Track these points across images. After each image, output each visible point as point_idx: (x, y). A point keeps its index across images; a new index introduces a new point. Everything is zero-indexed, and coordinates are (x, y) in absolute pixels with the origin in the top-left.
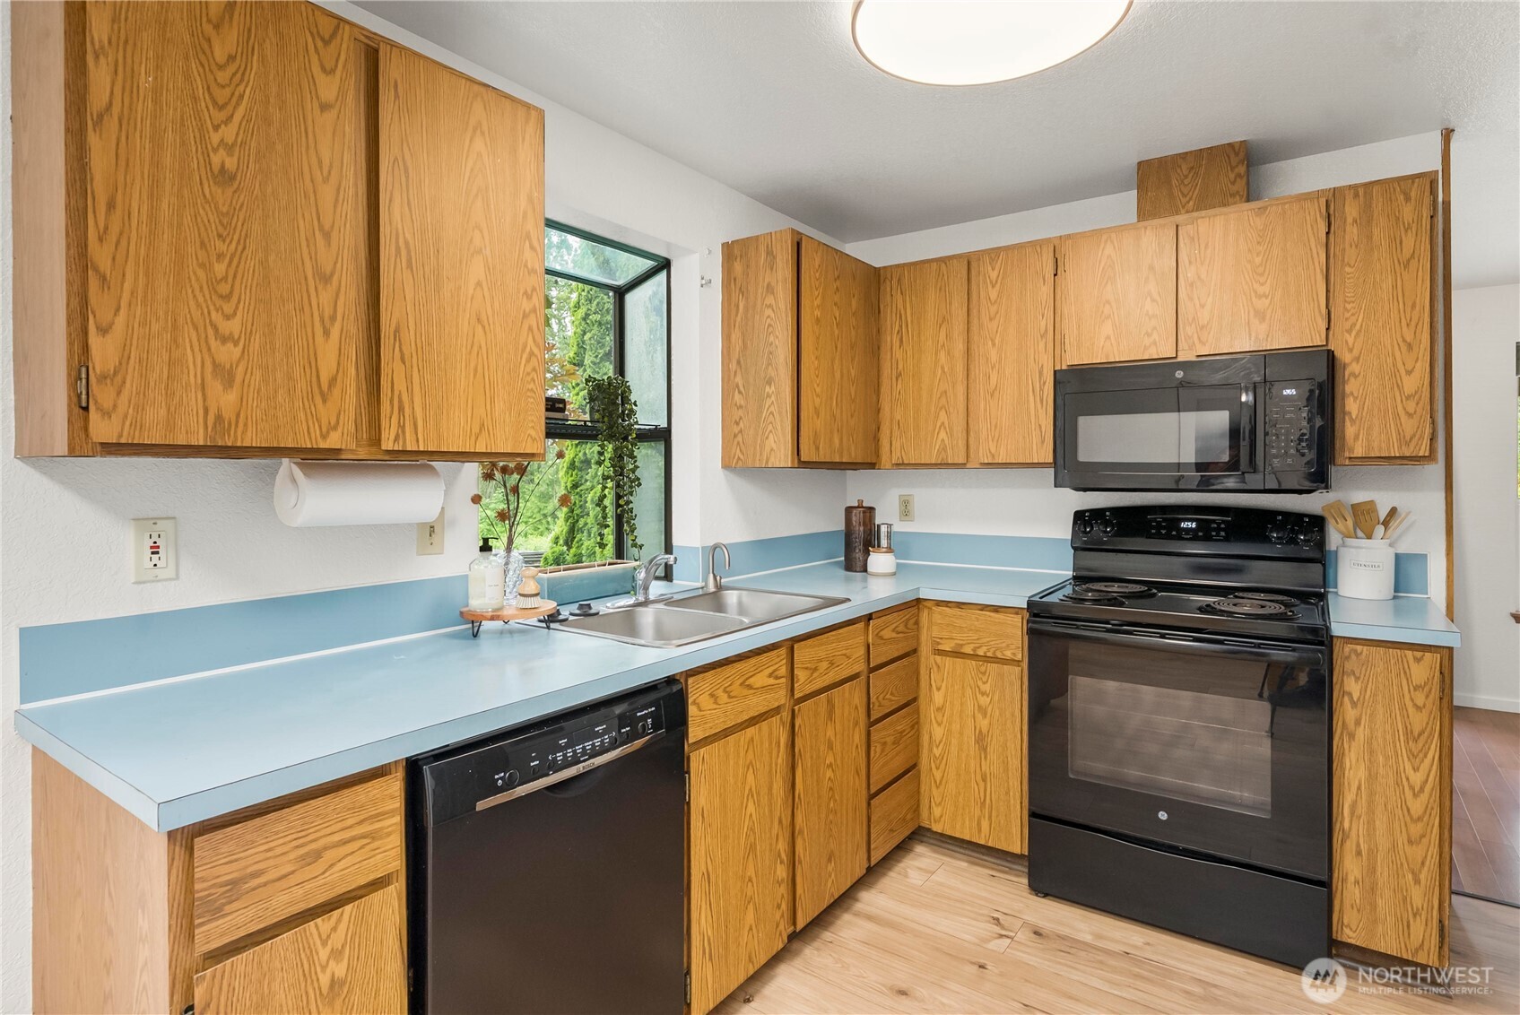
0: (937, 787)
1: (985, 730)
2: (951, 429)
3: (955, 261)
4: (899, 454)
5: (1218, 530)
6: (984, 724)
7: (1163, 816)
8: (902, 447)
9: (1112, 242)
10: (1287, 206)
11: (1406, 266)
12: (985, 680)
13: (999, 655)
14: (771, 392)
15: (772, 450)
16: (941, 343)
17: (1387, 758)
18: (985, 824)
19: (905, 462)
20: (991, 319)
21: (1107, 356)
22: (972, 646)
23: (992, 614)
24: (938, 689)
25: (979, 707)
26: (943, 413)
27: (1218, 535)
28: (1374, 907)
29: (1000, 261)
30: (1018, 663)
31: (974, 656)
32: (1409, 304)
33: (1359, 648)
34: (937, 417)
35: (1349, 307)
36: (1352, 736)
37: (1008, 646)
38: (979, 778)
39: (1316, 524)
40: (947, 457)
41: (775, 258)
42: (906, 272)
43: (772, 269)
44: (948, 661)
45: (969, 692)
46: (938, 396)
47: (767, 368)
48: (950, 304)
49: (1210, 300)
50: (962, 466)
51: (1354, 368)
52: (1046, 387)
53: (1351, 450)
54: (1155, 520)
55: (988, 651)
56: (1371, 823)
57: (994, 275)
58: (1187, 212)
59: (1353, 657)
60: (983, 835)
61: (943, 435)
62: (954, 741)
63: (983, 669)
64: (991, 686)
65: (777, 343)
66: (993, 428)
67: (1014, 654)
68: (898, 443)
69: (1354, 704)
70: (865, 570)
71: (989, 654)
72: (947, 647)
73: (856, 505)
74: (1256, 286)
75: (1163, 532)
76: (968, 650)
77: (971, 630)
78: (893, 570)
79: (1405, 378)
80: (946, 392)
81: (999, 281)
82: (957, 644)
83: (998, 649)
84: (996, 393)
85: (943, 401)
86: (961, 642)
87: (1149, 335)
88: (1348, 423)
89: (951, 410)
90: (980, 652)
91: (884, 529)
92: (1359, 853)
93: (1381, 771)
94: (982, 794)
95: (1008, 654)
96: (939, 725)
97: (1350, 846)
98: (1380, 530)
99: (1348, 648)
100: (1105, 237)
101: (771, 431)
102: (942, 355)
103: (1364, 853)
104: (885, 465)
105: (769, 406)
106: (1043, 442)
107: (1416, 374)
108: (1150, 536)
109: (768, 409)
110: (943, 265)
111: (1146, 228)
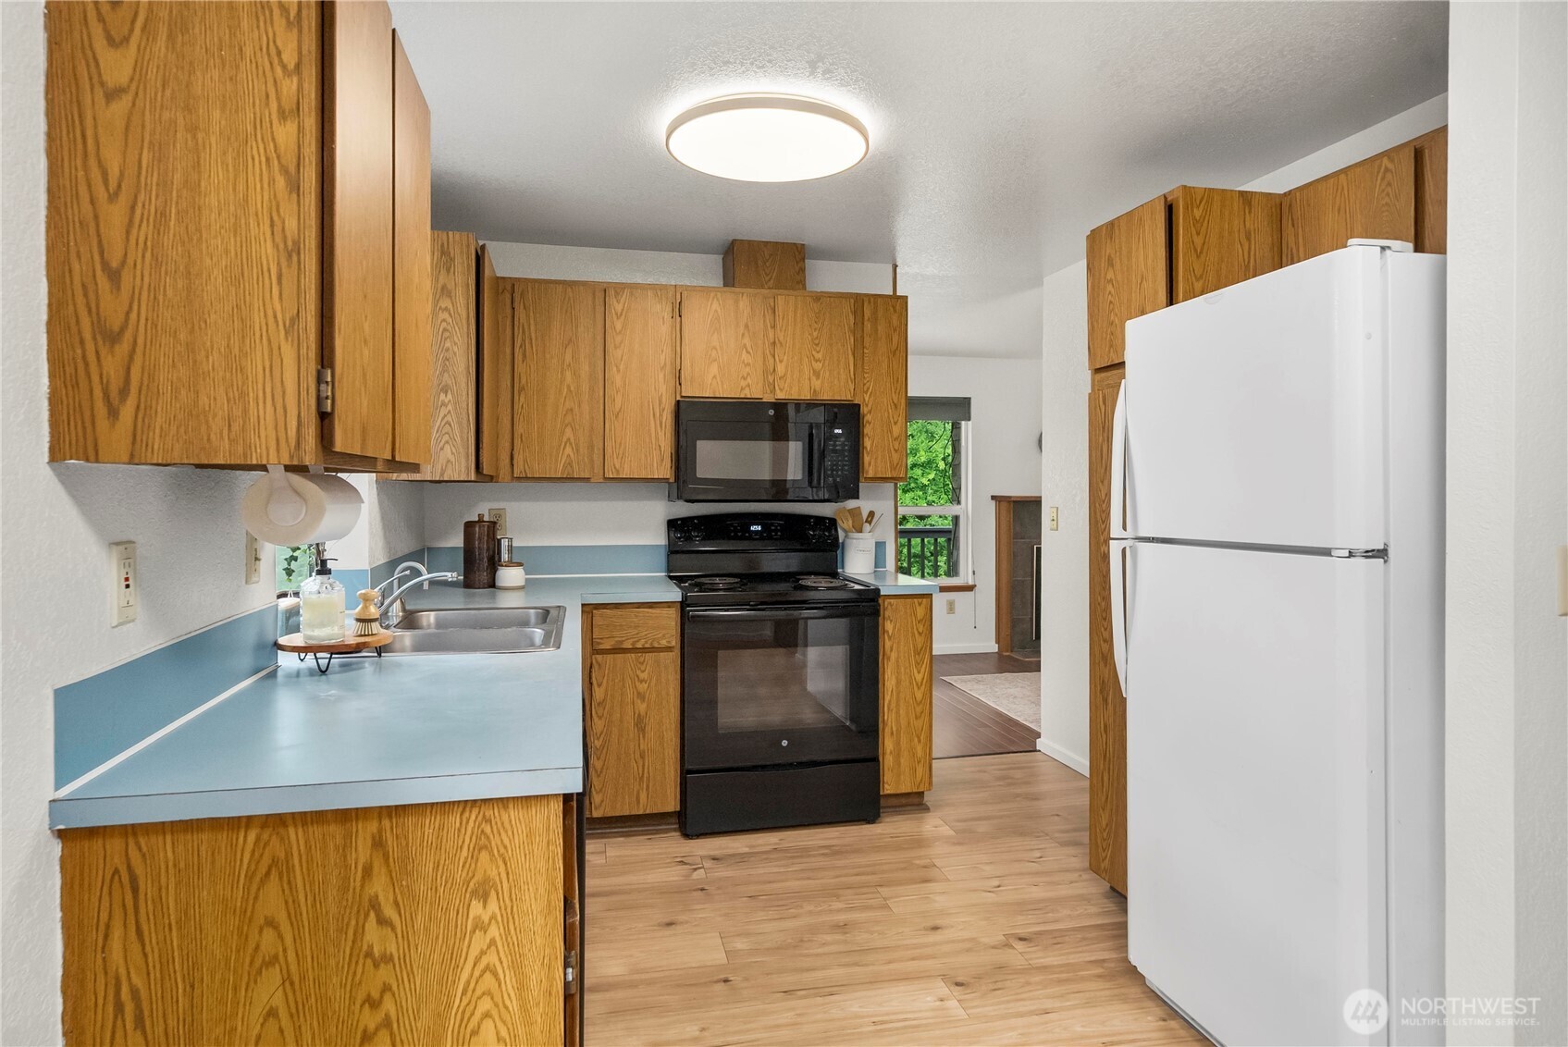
0: (599, 776)
1: (643, 713)
2: (577, 445)
3: (581, 288)
4: (522, 468)
5: (776, 531)
6: (642, 707)
7: (785, 743)
8: (525, 461)
9: (718, 300)
10: (832, 299)
11: (894, 353)
12: (643, 668)
13: (656, 645)
14: (446, 401)
15: (448, 461)
16: (567, 362)
17: (905, 668)
18: (643, 796)
19: (528, 476)
20: (616, 348)
21: (714, 392)
22: (631, 641)
23: (650, 610)
24: (599, 685)
25: (639, 693)
26: (568, 430)
27: (776, 535)
28: (899, 764)
29: (624, 297)
30: (669, 649)
31: (634, 650)
32: (895, 378)
33: (892, 601)
34: (563, 433)
35: (866, 375)
36: (889, 659)
37: (664, 636)
38: (638, 755)
39: (831, 524)
40: (573, 472)
41: (452, 260)
42: (530, 289)
43: (448, 271)
44: (609, 657)
45: (628, 682)
46: (564, 413)
47: (442, 374)
48: (577, 327)
49: (786, 357)
50: (587, 480)
51: (868, 418)
52: (665, 412)
53: (867, 472)
54: (731, 525)
55: (646, 642)
56: (898, 713)
57: (619, 308)
58: (769, 288)
59: (889, 607)
60: (641, 806)
61: (568, 450)
62: (615, 730)
63: (642, 659)
64: (649, 674)
65: (456, 349)
66: (618, 446)
67: (669, 642)
68: (521, 456)
69: (890, 638)
70: (492, 585)
71: (647, 646)
72: (607, 645)
73: (477, 519)
74: (814, 353)
75: (740, 534)
76: (628, 645)
77: (631, 627)
78: (522, 583)
79: (894, 427)
80: (571, 410)
81: (624, 314)
82: (617, 642)
83: (654, 640)
84: (621, 416)
85: (569, 418)
86: (620, 639)
87: (745, 379)
88: (865, 455)
89: (577, 427)
90: (639, 645)
91: (505, 543)
92: (892, 733)
93: (903, 677)
94: (641, 769)
95: (664, 643)
96: (600, 718)
97: (887, 730)
98: (867, 527)
99: (887, 601)
100: (712, 295)
101: (447, 442)
102: (568, 374)
103: (895, 733)
104: (504, 478)
105: (445, 416)
106: (662, 460)
107: (899, 424)
108: (730, 538)
109: (443, 419)
110: (569, 289)
111: (743, 294)
